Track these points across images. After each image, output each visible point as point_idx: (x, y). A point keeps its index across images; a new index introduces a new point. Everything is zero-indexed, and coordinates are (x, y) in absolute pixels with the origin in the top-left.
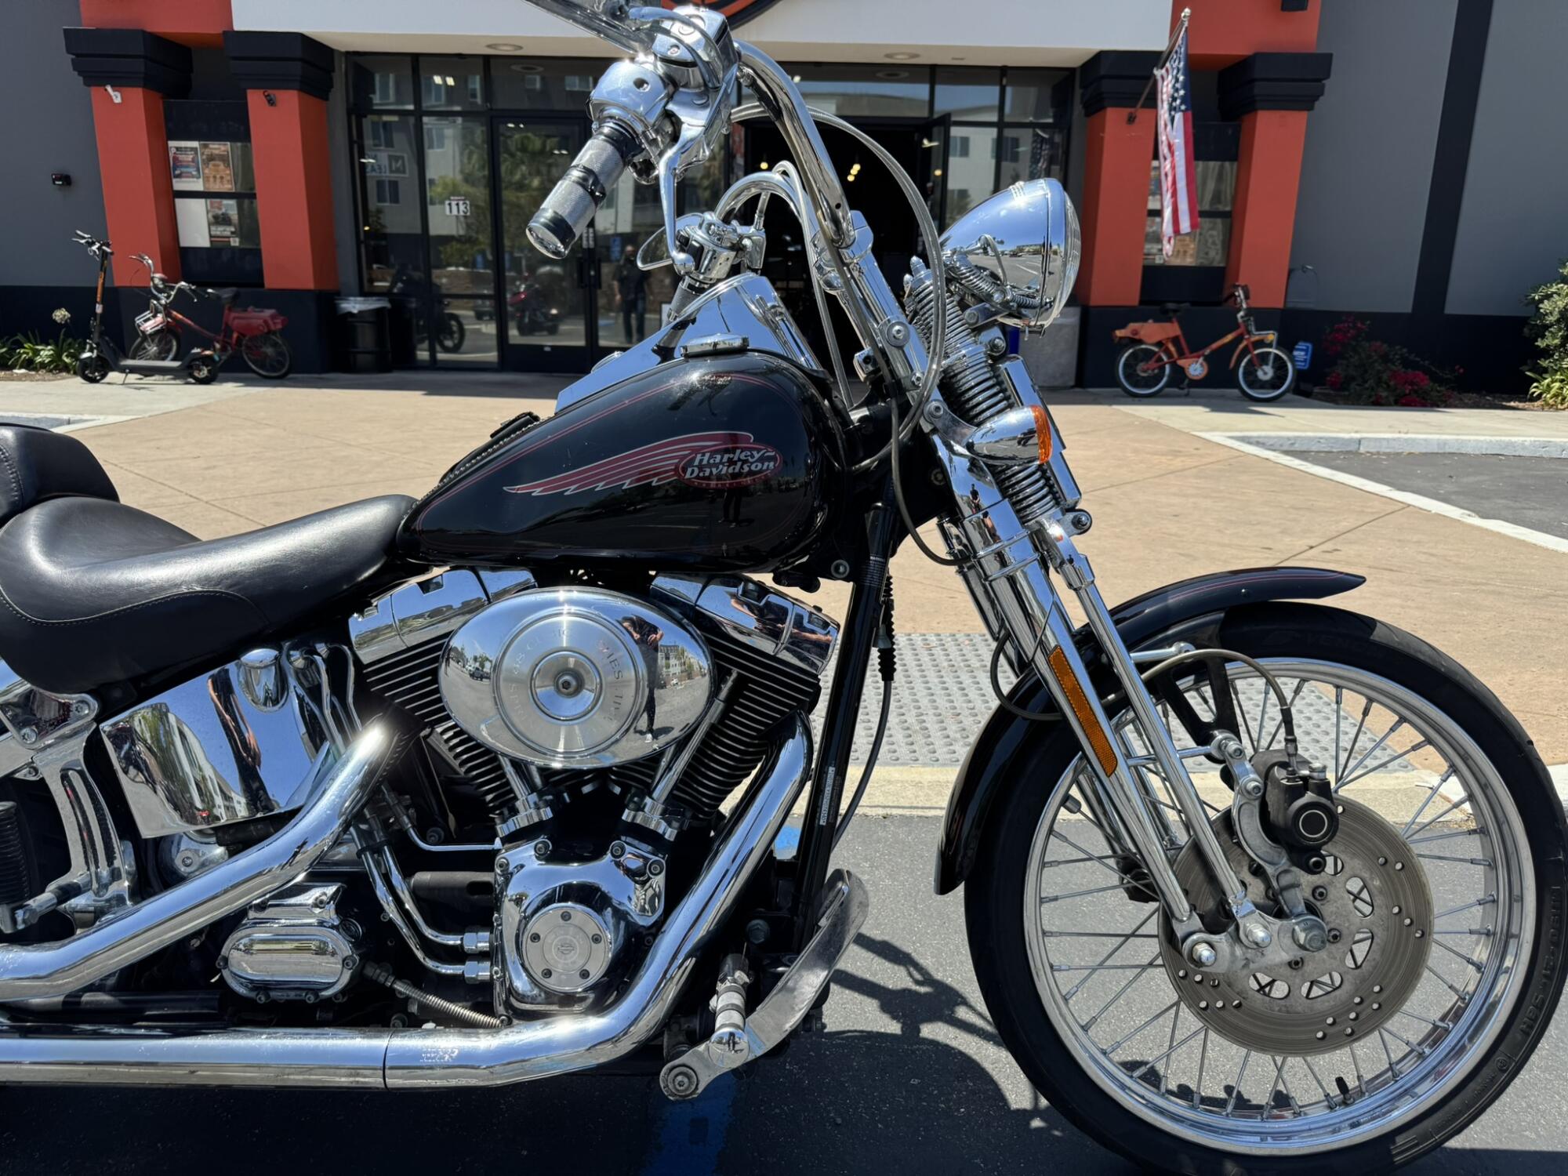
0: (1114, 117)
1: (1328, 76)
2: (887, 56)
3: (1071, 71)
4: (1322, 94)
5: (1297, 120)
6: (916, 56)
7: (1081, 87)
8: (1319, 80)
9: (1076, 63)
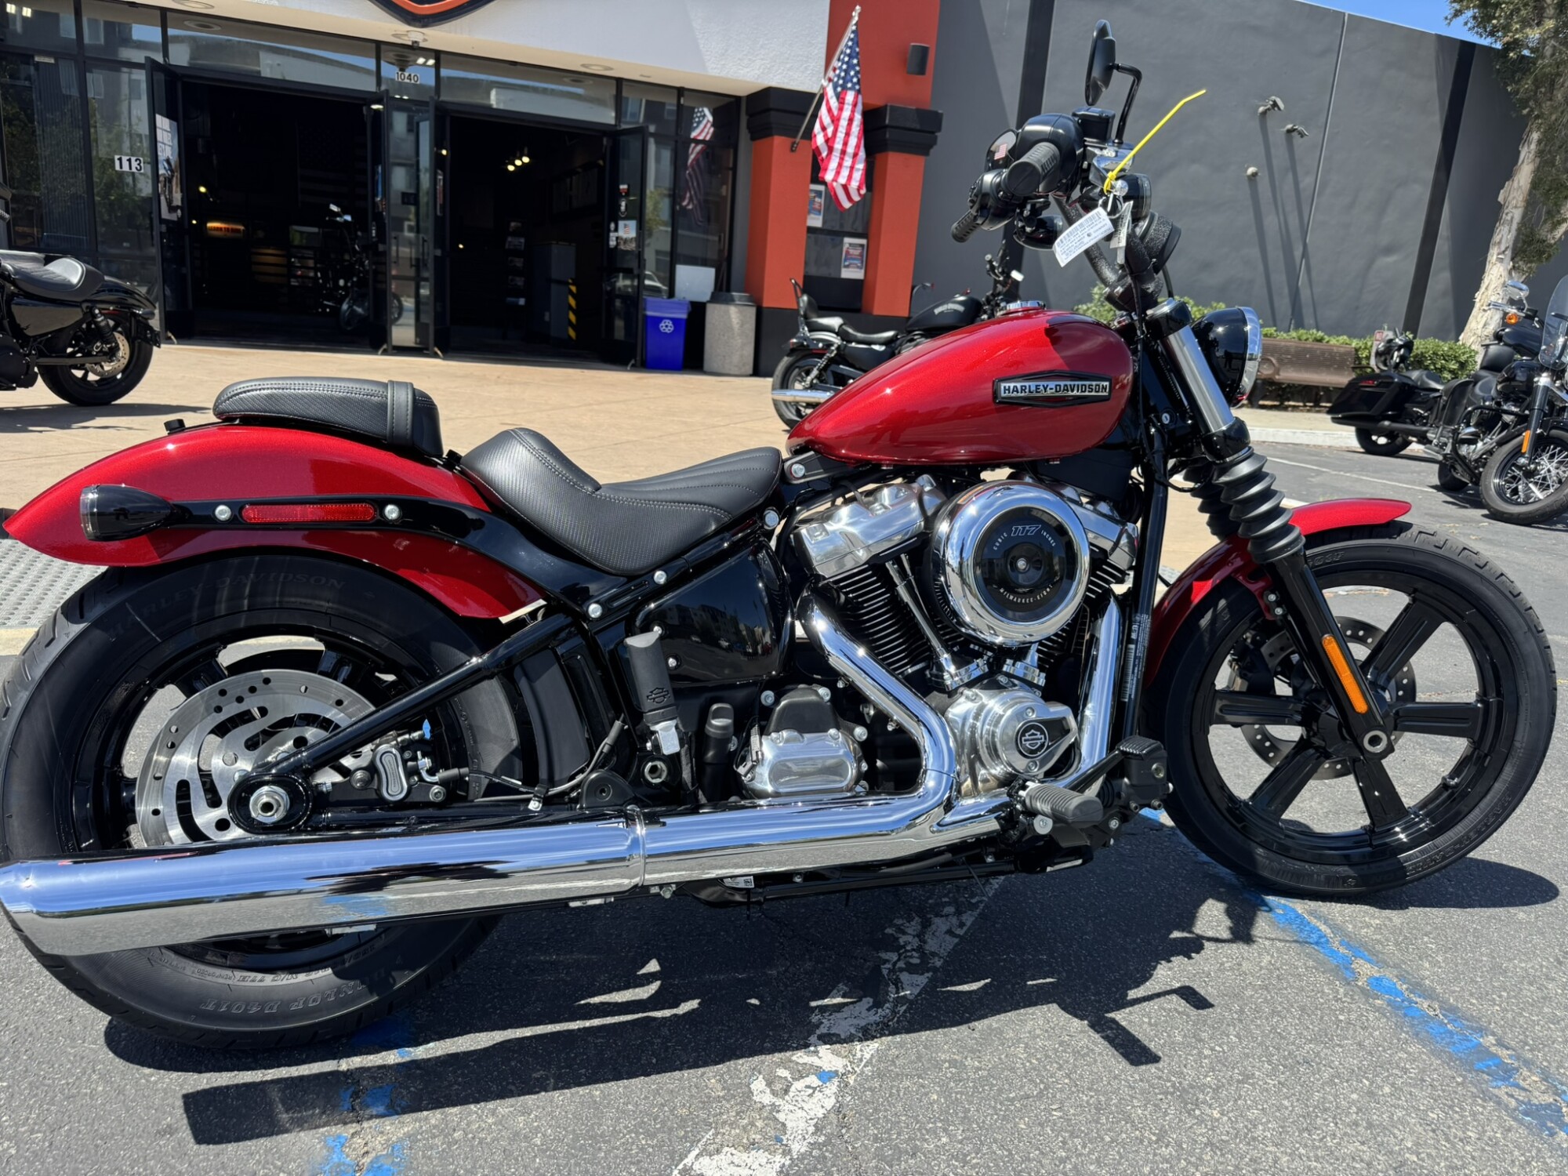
0: (779, 142)
1: (939, 129)
2: (583, 65)
3: (738, 99)
4: (934, 142)
5: (917, 162)
6: (611, 69)
7: (747, 113)
8: (933, 133)
9: (743, 91)
